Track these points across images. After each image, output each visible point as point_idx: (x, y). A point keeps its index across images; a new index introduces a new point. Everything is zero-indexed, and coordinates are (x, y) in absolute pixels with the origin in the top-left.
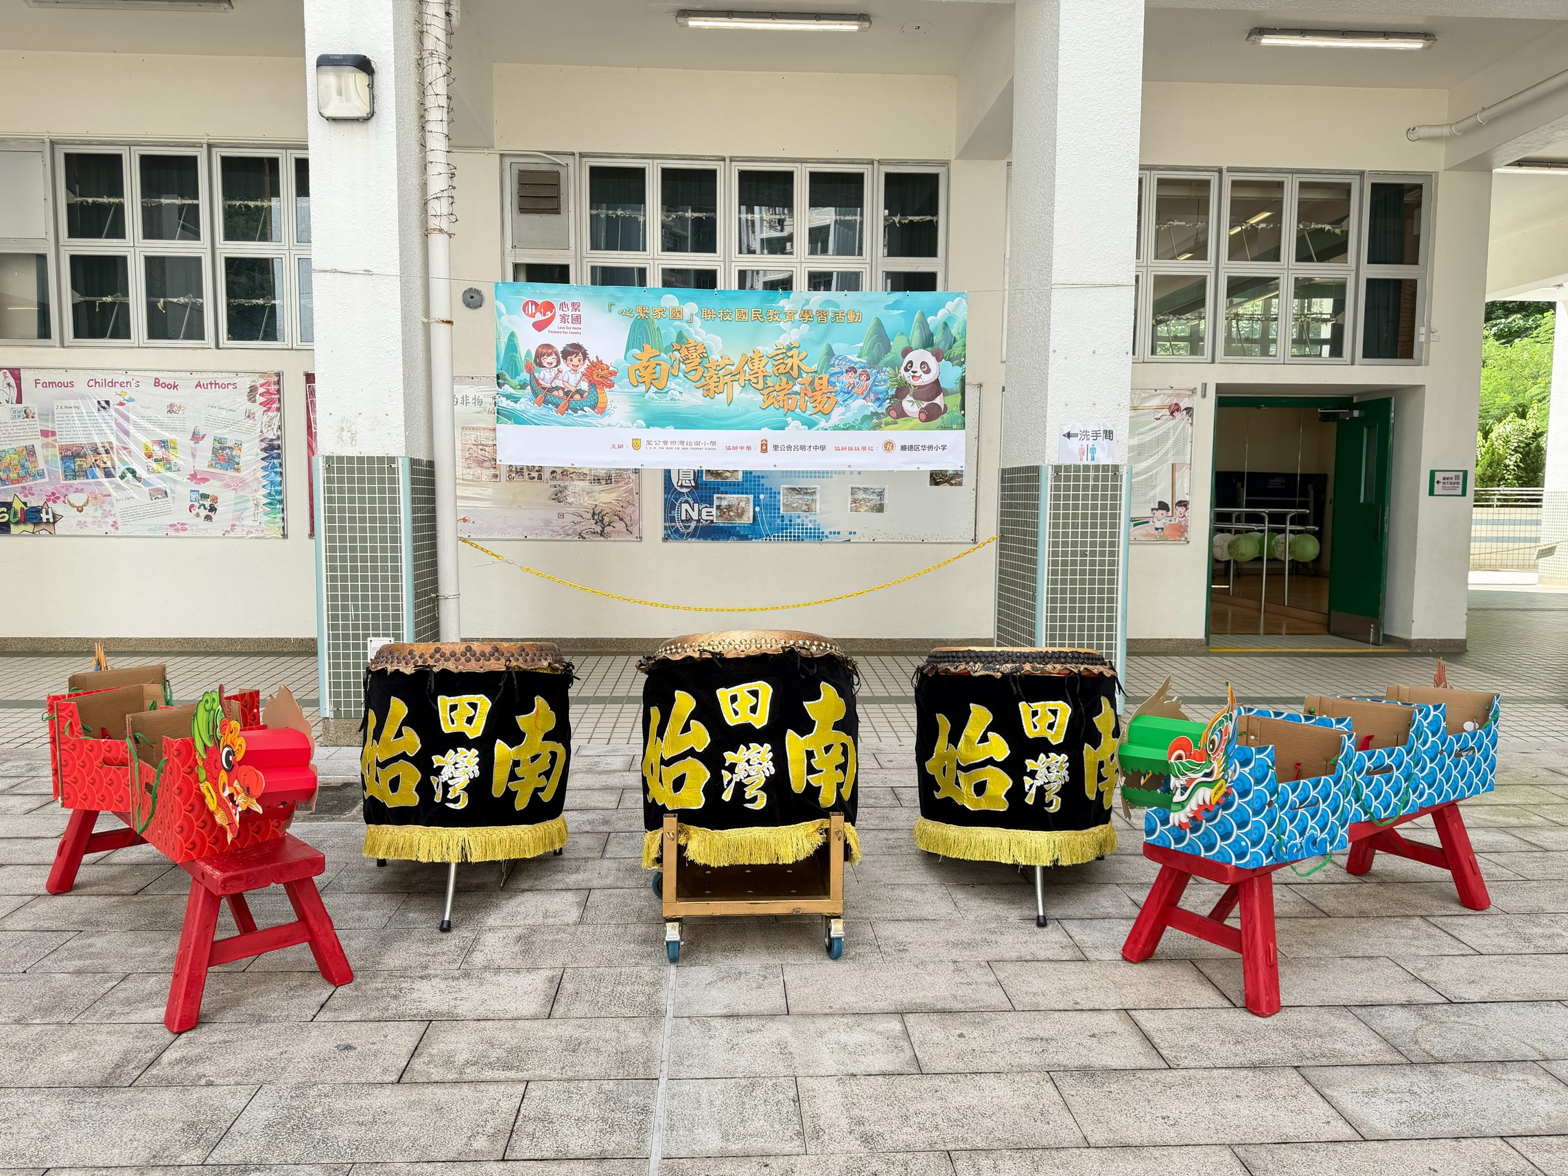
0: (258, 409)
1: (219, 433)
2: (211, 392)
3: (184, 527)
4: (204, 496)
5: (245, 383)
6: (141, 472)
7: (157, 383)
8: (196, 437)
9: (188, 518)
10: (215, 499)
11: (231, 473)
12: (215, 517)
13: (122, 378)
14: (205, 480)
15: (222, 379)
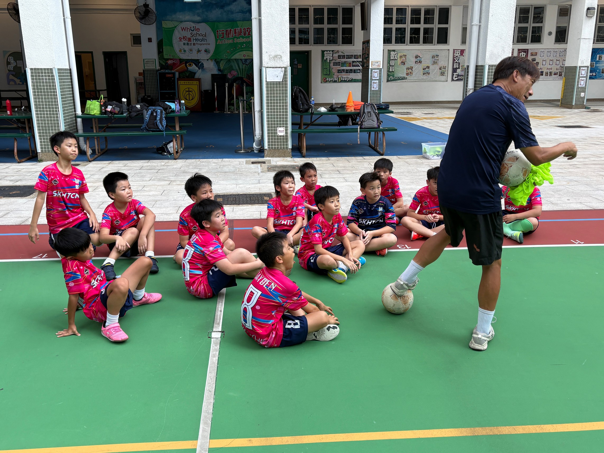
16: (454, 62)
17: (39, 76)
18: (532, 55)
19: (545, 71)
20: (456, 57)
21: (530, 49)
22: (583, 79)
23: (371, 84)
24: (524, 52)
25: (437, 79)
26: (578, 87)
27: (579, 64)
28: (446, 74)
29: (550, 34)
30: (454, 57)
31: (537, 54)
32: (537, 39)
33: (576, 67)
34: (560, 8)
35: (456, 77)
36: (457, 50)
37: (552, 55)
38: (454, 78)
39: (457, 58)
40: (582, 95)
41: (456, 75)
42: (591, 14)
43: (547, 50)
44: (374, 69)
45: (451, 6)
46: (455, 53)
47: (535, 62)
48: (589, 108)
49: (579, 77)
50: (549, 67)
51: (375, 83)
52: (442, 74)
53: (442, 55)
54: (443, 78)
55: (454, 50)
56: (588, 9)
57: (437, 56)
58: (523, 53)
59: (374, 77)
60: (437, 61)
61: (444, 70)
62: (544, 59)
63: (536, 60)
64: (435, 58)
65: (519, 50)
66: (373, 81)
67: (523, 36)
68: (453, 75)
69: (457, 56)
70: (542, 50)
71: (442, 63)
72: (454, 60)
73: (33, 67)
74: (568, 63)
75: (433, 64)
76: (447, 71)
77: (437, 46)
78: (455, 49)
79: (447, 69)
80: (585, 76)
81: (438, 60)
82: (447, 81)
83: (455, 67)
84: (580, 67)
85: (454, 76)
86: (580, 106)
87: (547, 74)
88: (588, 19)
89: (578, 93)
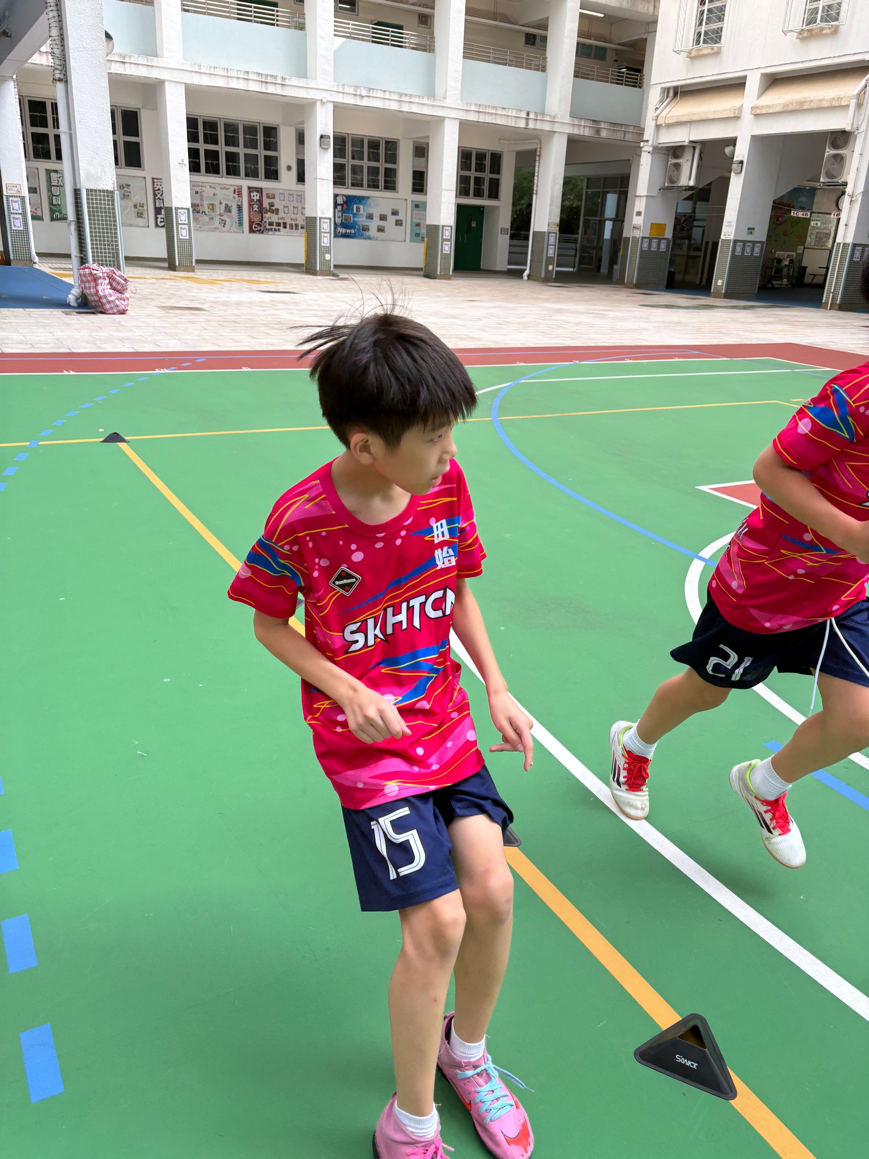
0: (236, 196)
1: (227, 203)
2: (225, 190)
3: (217, 228)
4: (223, 220)
5: (232, 189)
6: (207, 212)
7: (210, 186)
8: (221, 203)
9: (218, 226)
10: (225, 221)
11: (229, 214)
12: (226, 226)
13: (200, 184)
14: (222, 216)
15: (227, 187)
16: (157, 198)
18: (268, 197)
19: (289, 222)
20: (157, 190)
21: (266, 188)
22: (326, 235)
23: (10, 220)
24: (258, 192)
25: (133, 222)
26: (321, 246)
27: (319, 215)
28: (145, 215)
29: (289, 168)
30: (154, 191)
31: (276, 196)
32: (272, 174)
33: (315, 218)
34: (298, 132)
35: (161, 222)
36: (157, 179)
37: (295, 200)
38: (159, 222)
39: (158, 192)
40: (327, 257)
41: (161, 218)
42: (325, 145)
43: (288, 192)
44: (12, 196)
45: (139, 109)
46: (155, 184)
47: (274, 208)
48: (338, 276)
49: (320, 233)
50: (294, 217)
51: (17, 219)
52: (140, 215)
53: (136, 185)
54: (141, 222)
55: (153, 179)
56: (322, 137)
57: (128, 186)
58: (255, 194)
59: (13, 209)
60: (129, 194)
61: (142, 209)
62: (286, 205)
63: (275, 205)
64: (125, 189)
65: (249, 188)
66: (12, 216)
67: (253, 167)
68: (156, 218)
69: (159, 189)
70: (282, 192)
71: (137, 198)
72: (155, 195)
74: (309, 213)
75: (123, 199)
76: (146, 211)
77: (125, 170)
78: (154, 177)
79: (145, 207)
80: (328, 231)
81: (130, 192)
82: (148, 226)
83: (158, 205)
84: (320, 218)
85: (159, 220)
86: (326, 272)
87: (291, 227)
88: (323, 151)
89: (322, 255)
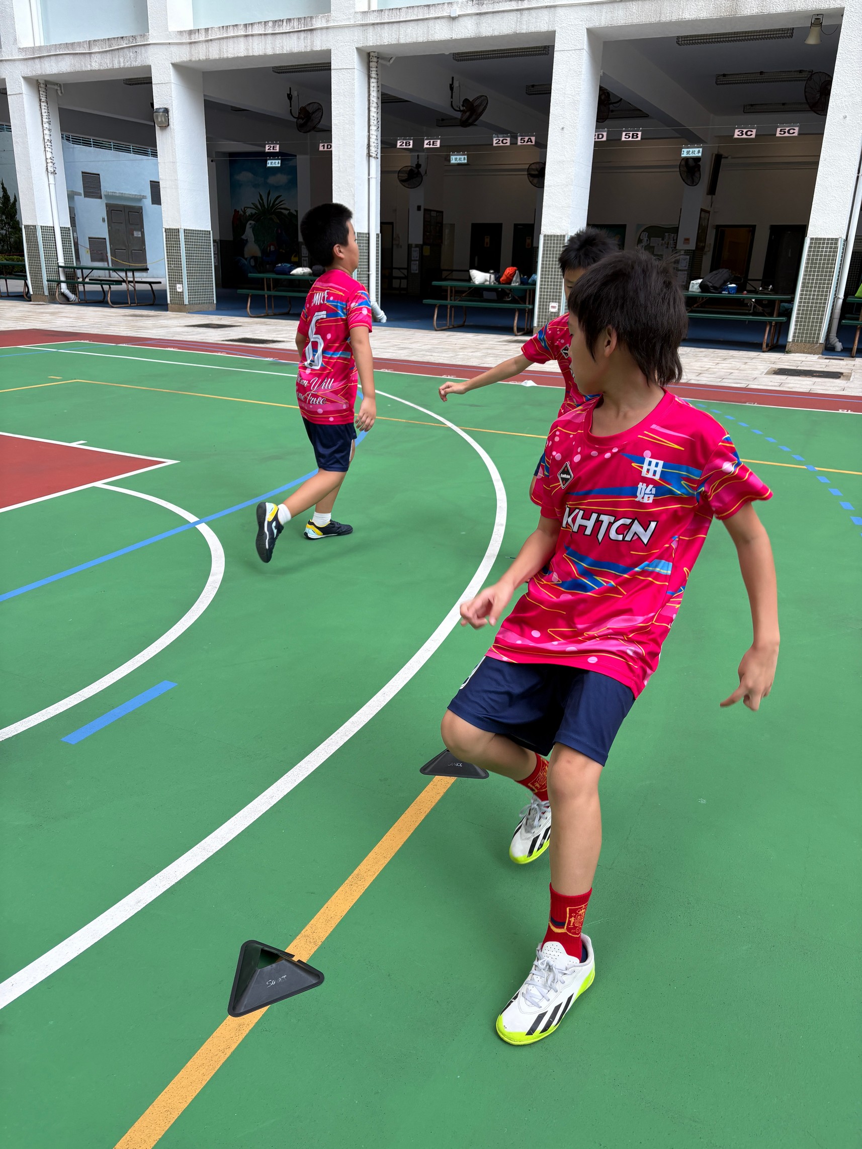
17: (819, 247)
73: (814, 237)
